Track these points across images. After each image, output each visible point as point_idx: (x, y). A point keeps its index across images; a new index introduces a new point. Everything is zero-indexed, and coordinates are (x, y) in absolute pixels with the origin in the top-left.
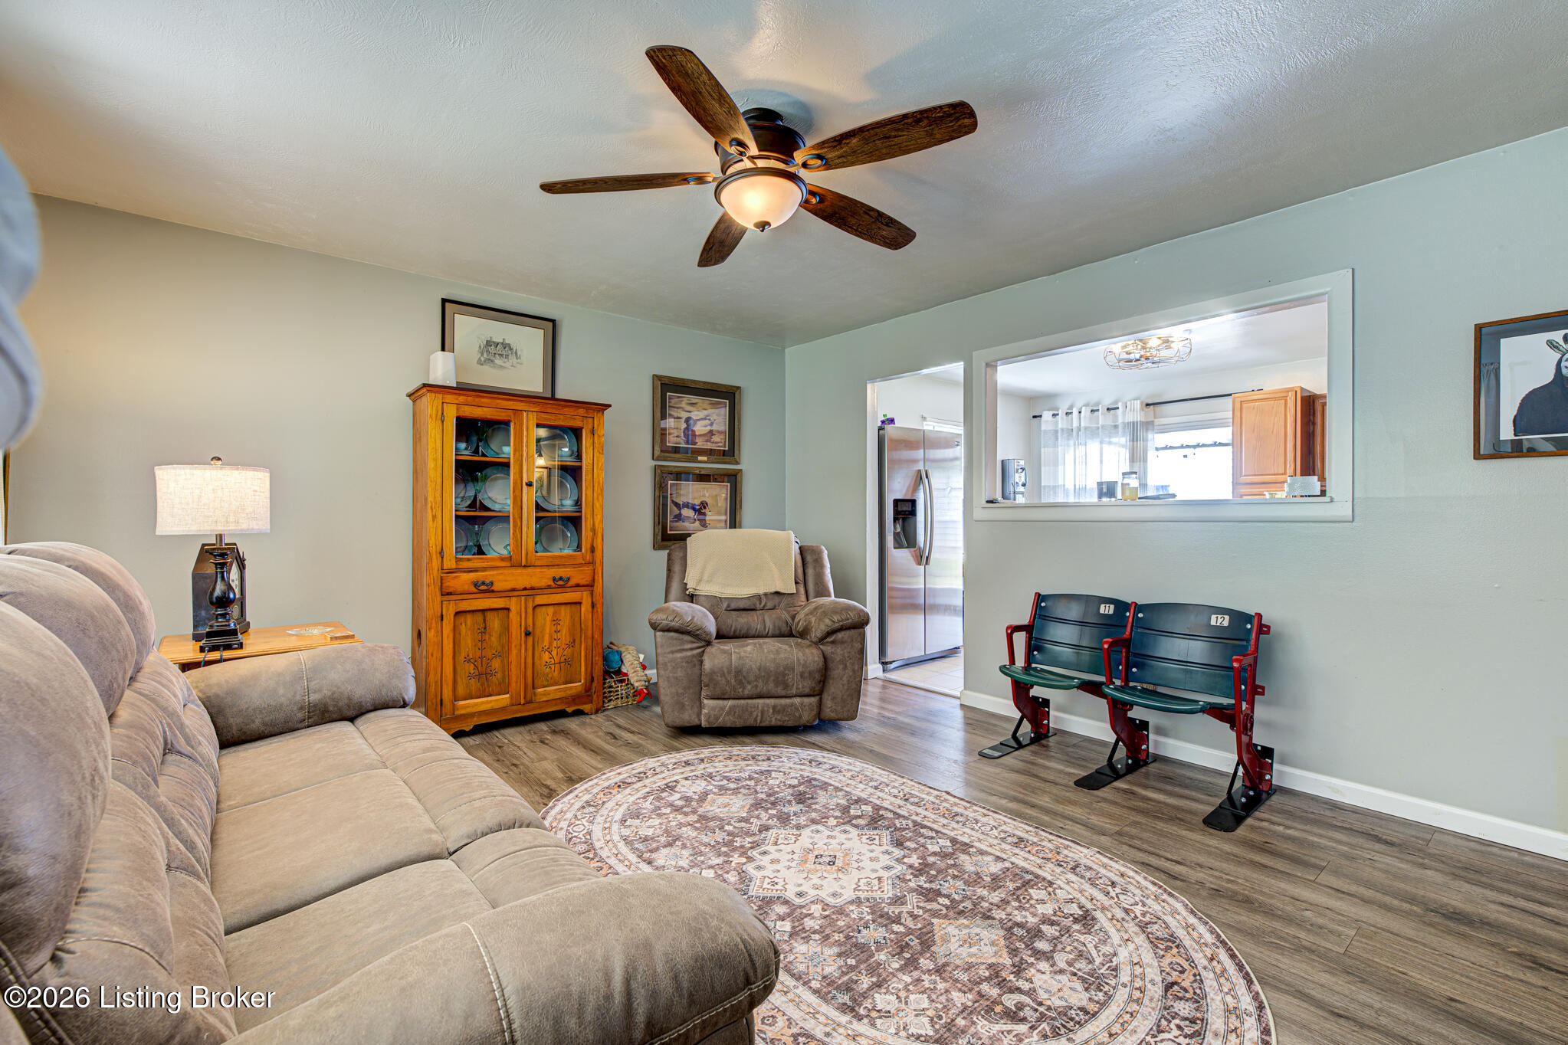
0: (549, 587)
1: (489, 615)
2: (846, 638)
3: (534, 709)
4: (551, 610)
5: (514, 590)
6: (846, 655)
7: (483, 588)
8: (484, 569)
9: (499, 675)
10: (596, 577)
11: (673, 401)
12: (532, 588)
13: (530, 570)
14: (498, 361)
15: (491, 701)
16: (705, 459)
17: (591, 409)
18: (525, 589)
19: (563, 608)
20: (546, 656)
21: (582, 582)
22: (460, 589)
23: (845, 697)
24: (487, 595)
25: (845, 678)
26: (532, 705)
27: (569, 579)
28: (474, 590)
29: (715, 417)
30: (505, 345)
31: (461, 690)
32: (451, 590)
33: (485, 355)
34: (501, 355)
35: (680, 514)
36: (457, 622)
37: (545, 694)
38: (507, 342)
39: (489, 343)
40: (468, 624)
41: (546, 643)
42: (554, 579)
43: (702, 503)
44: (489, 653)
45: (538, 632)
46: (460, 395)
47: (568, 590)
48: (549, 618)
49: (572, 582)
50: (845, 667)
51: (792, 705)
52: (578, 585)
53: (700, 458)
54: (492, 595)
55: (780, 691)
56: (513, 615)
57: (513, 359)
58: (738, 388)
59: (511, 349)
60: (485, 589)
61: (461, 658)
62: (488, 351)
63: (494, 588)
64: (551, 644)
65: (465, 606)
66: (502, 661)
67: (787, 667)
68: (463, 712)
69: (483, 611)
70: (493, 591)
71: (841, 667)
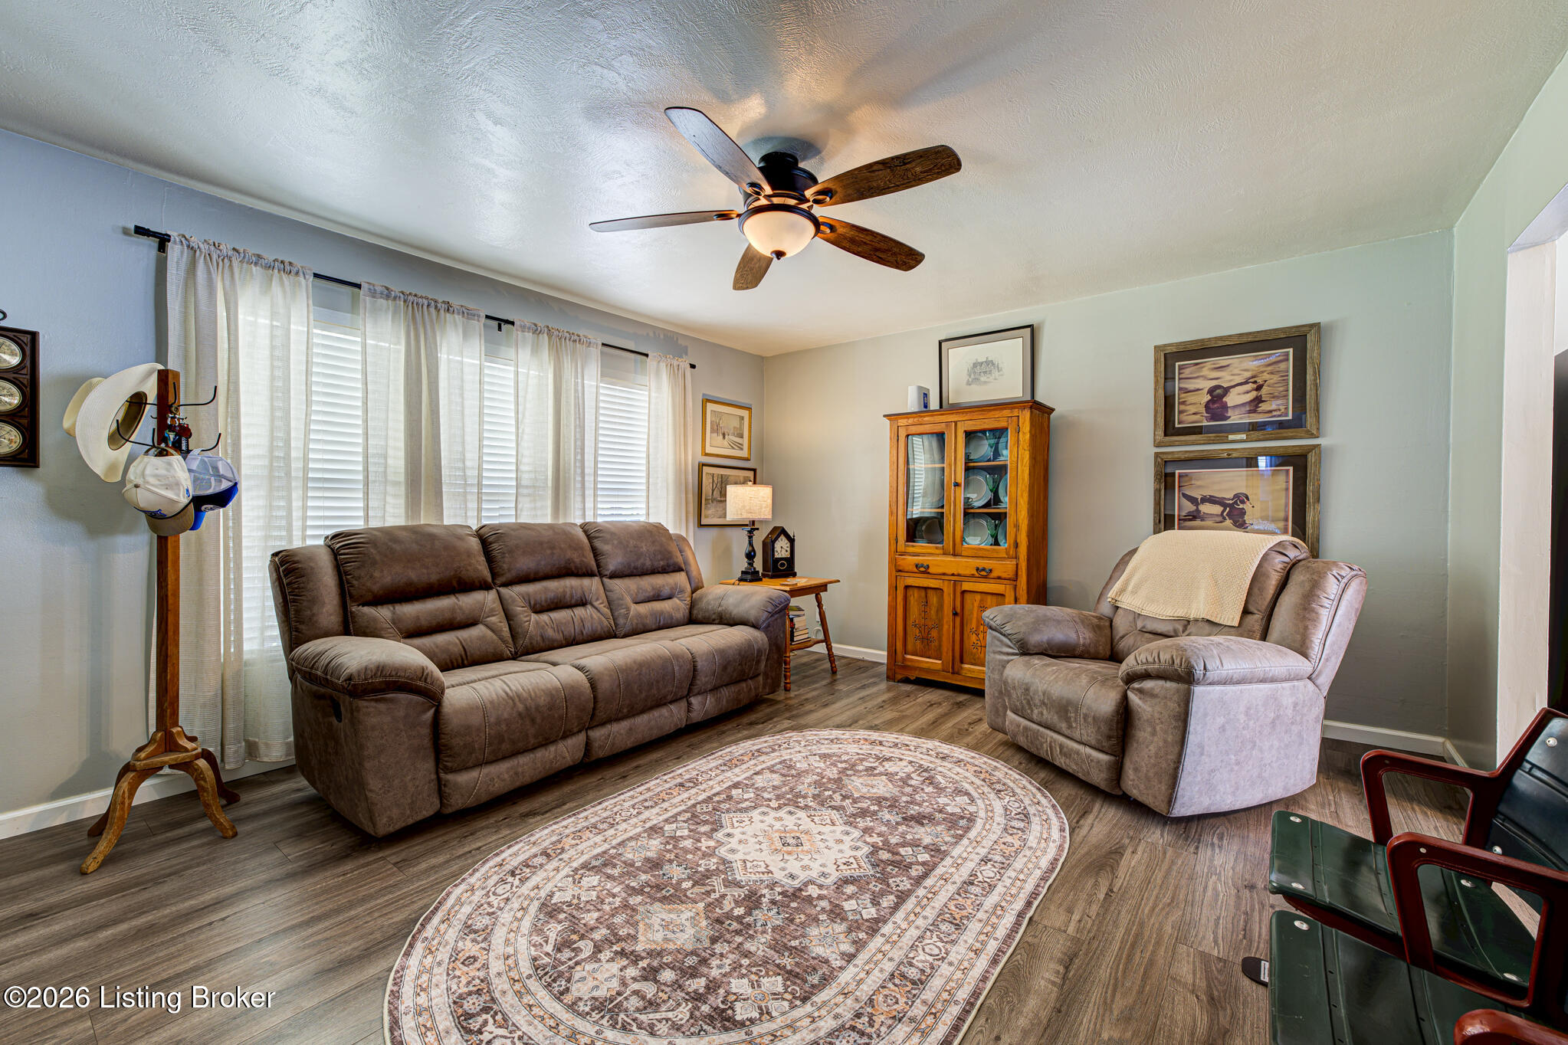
0: (973, 576)
1: (929, 591)
2: (1156, 691)
3: (960, 681)
4: (978, 597)
5: (944, 574)
6: (1156, 715)
7: (922, 569)
8: (924, 554)
9: (937, 643)
10: (1019, 573)
11: (1187, 372)
12: (959, 575)
13: (958, 559)
14: (983, 379)
15: (928, 662)
16: (1243, 436)
17: (1015, 408)
18: (953, 575)
19: (989, 597)
20: (974, 638)
21: (1004, 575)
22: (907, 569)
23: (1151, 774)
24: (925, 575)
25: (1151, 747)
26: (960, 677)
27: (991, 571)
28: (916, 570)
29: (1266, 376)
30: (989, 363)
31: (910, 647)
32: (901, 568)
33: (972, 376)
34: (985, 372)
35: (1198, 511)
36: (908, 594)
37: (970, 670)
38: (990, 359)
39: (975, 365)
40: (914, 597)
41: (974, 625)
42: (977, 569)
43: (1236, 496)
44: (930, 623)
45: (966, 613)
46: (908, 418)
47: (992, 581)
48: (976, 604)
49: (994, 574)
50: (1154, 733)
51: (1078, 753)
52: (999, 578)
53: (1231, 437)
54: (930, 576)
55: (1063, 726)
56: (945, 594)
57: (996, 373)
58: (1316, 326)
59: (993, 364)
60: (924, 570)
61: (910, 622)
62: (975, 373)
63: (930, 570)
64: (978, 628)
65: (910, 581)
66: (939, 633)
67: (1069, 703)
68: (909, 664)
69: (926, 589)
70: (929, 573)
71: (1149, 729)
